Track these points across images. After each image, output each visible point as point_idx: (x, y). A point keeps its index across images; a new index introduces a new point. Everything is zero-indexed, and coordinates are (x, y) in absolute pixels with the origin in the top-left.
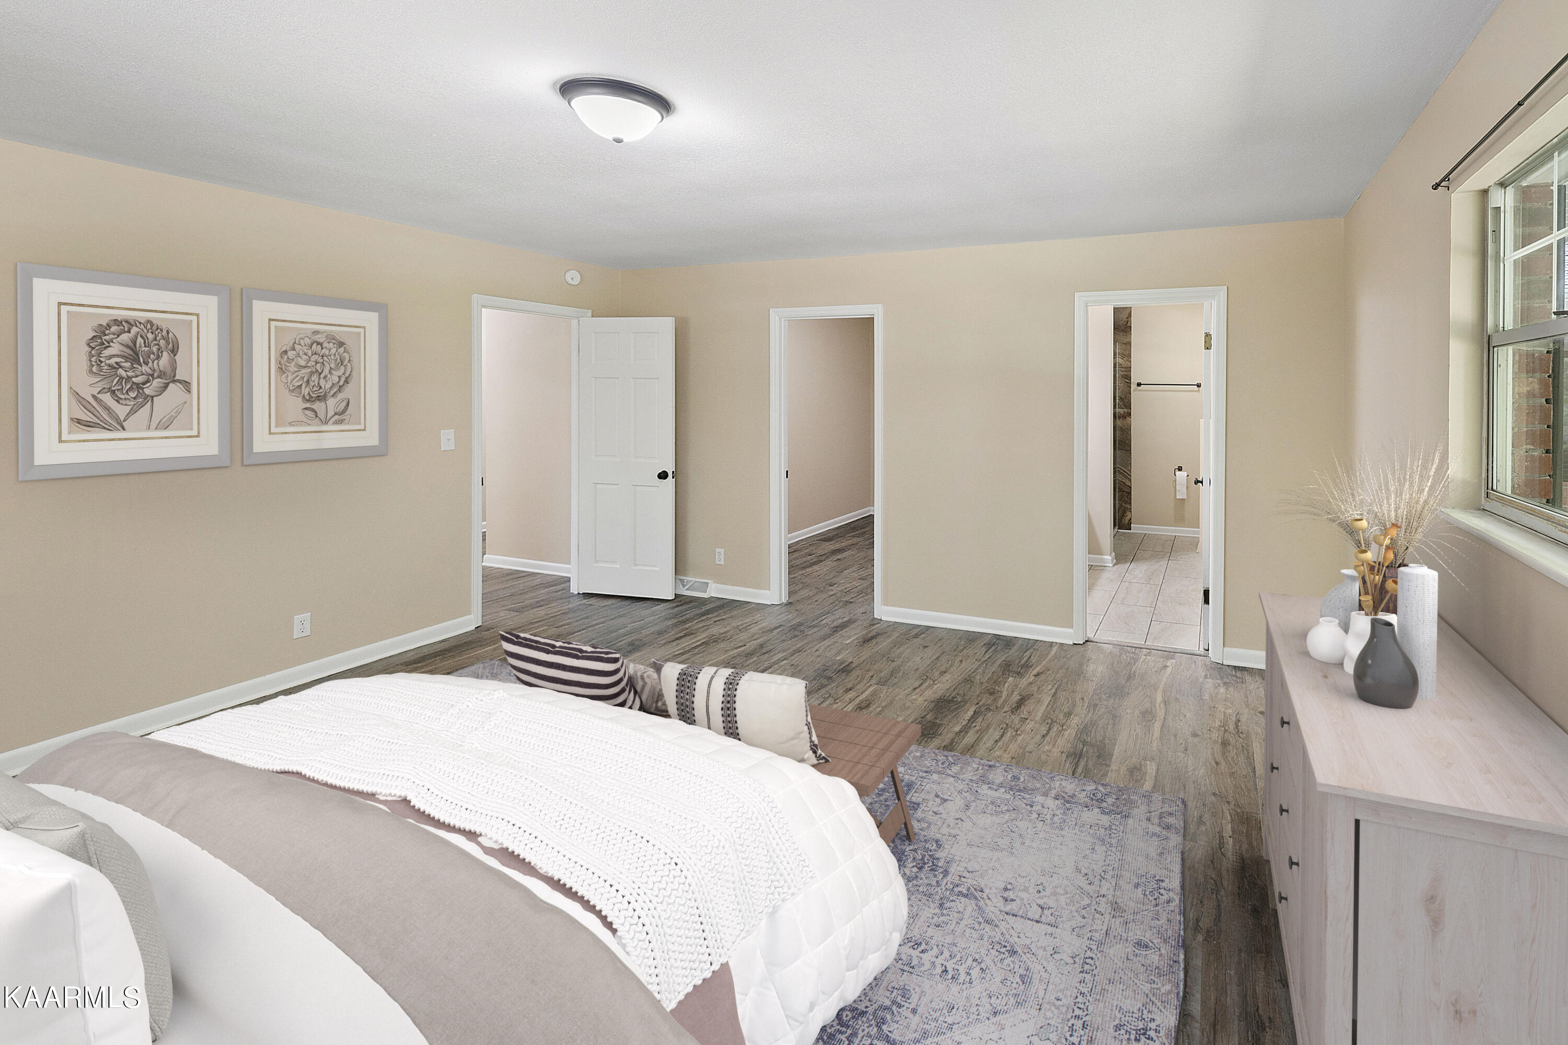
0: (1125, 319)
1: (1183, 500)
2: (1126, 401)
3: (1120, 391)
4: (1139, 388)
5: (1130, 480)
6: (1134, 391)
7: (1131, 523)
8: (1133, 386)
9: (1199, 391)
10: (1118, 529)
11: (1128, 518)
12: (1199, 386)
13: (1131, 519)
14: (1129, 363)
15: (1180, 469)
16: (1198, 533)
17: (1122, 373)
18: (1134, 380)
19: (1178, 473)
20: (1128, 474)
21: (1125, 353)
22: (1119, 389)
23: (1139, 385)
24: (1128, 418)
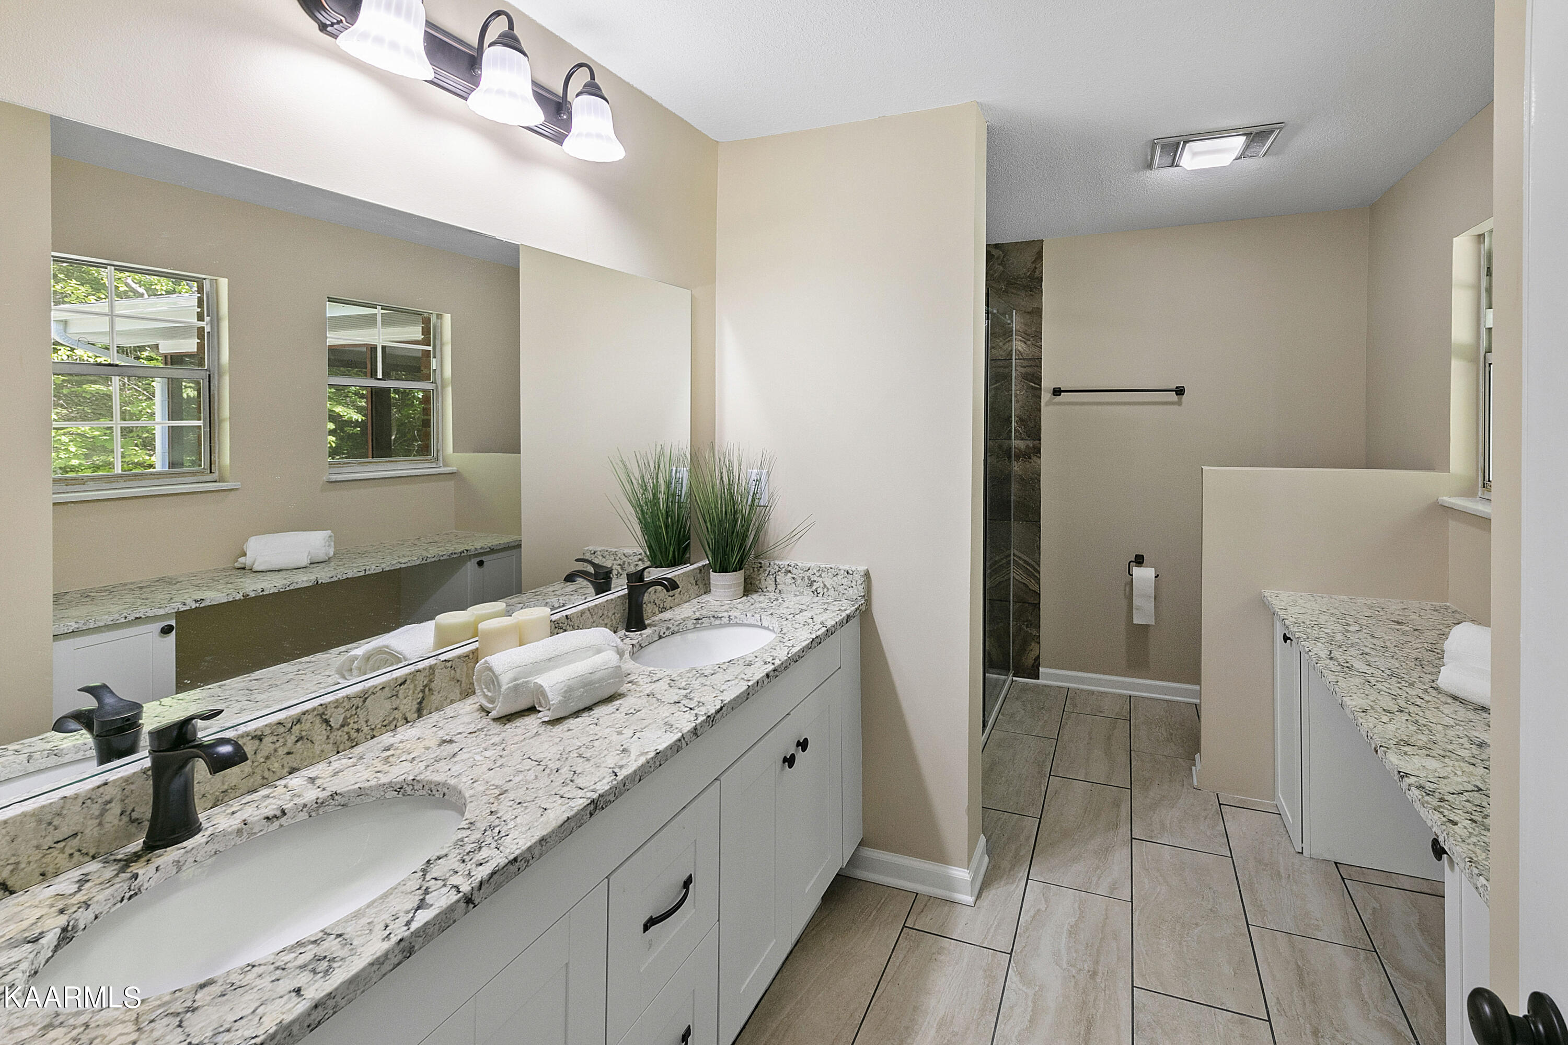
0: (1029, 264)
1: (1147, 627)
2: (1032, 425)
3: (1019, 405)
4: (1058, 399)
5: (1038, 581)
6: (1047, 404)
7: (1039, 665)
8: (1045, 396)
9: (1179, 403)
10: (1013, 676)
11: (1032, 655)
12: (1180, 391)
13: (1039, 656)
14: (1037, 350)
15: (1139, 560)
16: (1199, 694)
17: (1023, 370)
18: (1048, 382)
19: (1136, 571)
20: (1033, 567)
21: (1029, 331)
22: (1017, 401)
23: (1057, 392)
24: (1035, 458)
